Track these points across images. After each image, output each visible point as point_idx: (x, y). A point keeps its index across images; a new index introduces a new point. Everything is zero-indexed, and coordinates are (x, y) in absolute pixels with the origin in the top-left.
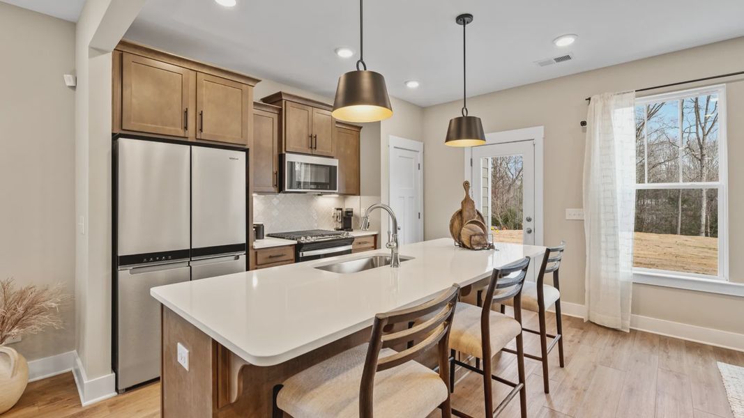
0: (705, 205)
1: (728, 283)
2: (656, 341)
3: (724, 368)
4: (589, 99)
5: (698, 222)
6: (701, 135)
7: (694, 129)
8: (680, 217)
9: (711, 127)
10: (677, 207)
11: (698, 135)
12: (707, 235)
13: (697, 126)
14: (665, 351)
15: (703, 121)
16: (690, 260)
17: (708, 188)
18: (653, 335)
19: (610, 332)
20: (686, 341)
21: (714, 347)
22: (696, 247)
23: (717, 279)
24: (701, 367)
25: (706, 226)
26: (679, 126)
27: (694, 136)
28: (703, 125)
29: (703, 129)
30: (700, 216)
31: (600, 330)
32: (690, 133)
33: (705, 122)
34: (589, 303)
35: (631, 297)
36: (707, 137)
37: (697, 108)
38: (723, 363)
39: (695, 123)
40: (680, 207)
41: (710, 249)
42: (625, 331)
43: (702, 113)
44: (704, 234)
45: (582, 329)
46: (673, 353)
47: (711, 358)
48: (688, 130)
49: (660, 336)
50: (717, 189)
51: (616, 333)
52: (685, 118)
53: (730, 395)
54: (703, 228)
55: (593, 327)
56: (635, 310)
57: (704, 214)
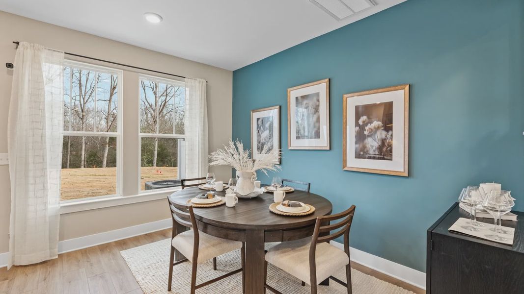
0: (84, 148)
1: (122, 197)
2: (79, 256)
3: (125, 253)
4: (18, 43)
5: (80, 159)
6: (82, 103)
7: (78, 98)
8: (69, 157)
9: (88, 99)
10: (67, 149)
11: (80, 103)
12: (85, 167)
13: (80, 96)
14: (88, 262)
15: (83, 94)
16: (82, 185)
17: (87, 136)
18: (76, 251)
19: (39, 267)
20: (98, 246)
21: (115, 242)
22: (82, 176)
23: (116, 196)
24: (113, 261)
25: (84, 161)
26: (69, 93)
27: (77, 102)
28: (84, 97)
29: (83, 99)
30: (81, 155)
31: (28, 270)
32: (75, 100)
33: (85, 95)
34: (14, 248)
35: (58, 227)
36: (86, 105)
37: (80, 84)
38: (124, 251)
39: (79, 94)
40: (69, 150)
41: (90, 175)
42: (54, 258)
43: (83, 89)
44: (83, 166)
45: (6, 279)
46: (93, 259)
47: (116, 250)
48: (74, 98)
49: (81, 250)
50: (116, 137)
51: (44, 265)
52: (73, 90)
53: (133, 272)
54: (83, 163)
55: (19, 270)
56: (62, 237)
57: (83, 153)
